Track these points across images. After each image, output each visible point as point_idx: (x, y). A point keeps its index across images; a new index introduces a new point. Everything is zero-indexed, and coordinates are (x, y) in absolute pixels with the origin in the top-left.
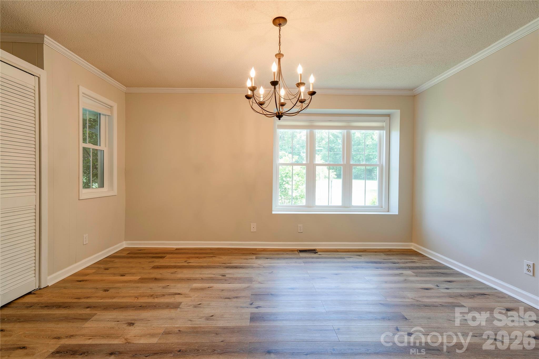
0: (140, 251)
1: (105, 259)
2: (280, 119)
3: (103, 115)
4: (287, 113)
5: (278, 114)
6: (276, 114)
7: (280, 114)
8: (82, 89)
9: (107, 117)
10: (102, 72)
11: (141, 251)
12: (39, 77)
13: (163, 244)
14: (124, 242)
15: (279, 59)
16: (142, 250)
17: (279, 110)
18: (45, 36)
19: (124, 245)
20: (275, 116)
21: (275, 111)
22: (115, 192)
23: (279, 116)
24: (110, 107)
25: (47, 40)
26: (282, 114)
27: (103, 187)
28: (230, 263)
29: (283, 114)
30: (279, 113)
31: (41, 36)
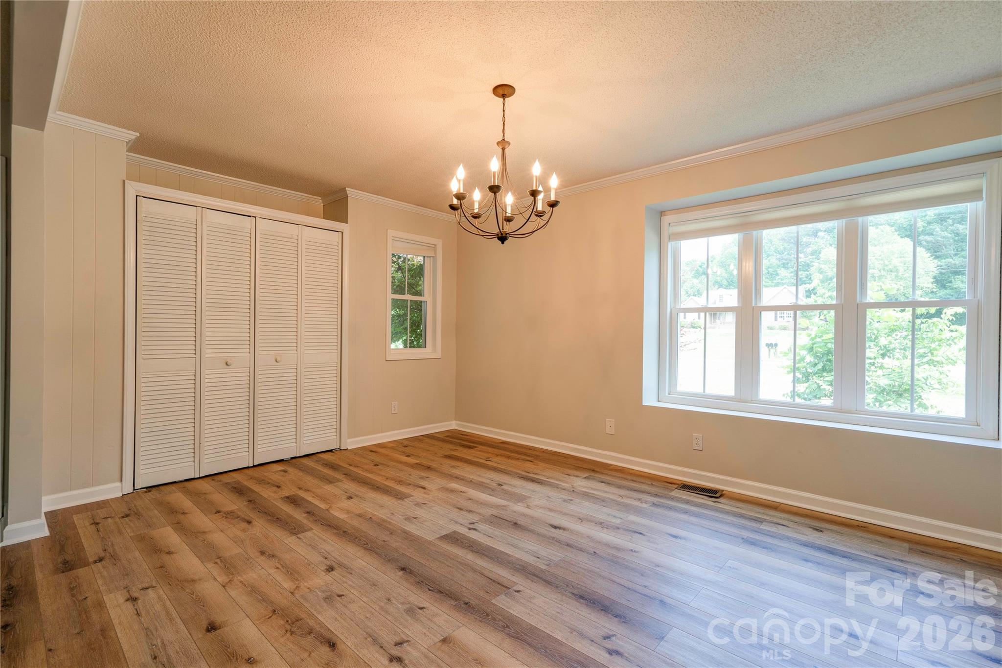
0: (462, 436)
1: (421, 437)
2: (503, 243)
3: (428, 257)
4: (516, 233)
5: (500, 235)
6: (498, 235)
7: (504, 235)
8: (391, 233)
9: (432, 258)
10: (415, 206)
11: (464, 436)
12: (342, 232)
13: (491, 432)
14: (454, 422)
15: (503, 149)
16: (467, 436)
17: (503, 229)
18: (347, 189)
19: (453, 425)
20: (496, 239)
21: (496, 231)
22: (438, 354)
23: (503, 238)
24: (434, 246)
25: (349, 190)
26: (506, 234)
27: (426, 347)
28: (536, 474)
29: (508, 235)
30: (502, 234)
31: (343, 190)
